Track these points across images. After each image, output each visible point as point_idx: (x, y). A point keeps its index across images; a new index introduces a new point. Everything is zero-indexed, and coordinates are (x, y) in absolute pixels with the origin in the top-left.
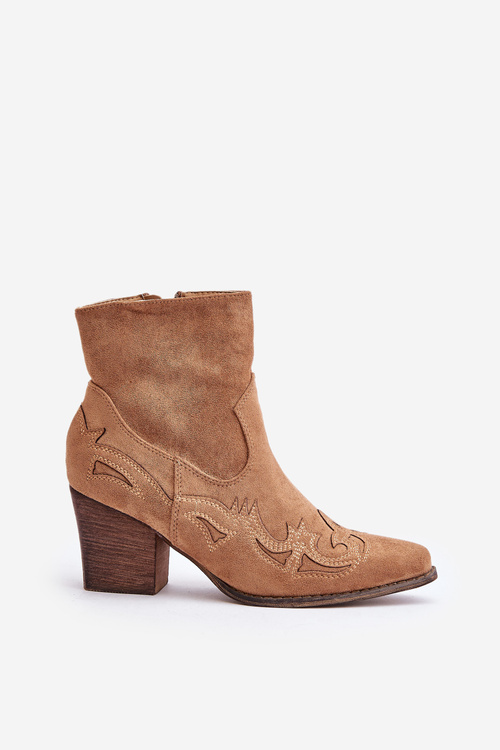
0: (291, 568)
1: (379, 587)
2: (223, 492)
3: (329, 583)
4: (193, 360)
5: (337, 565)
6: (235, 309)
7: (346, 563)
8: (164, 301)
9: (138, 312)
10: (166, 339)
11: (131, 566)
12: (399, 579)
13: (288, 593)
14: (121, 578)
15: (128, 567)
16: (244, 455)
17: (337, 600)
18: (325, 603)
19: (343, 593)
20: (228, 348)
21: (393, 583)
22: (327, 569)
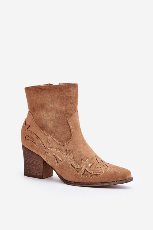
0: (80, 173)
1: (110, 182)
2: (62, 147)
3: (92, 179)
4: (57, 105)
5: (96, 174)
6: (71, 89)
7: (99, 173)
8: (54, 86)
9: (42, 89)
10: (50, 98)
11: (36, 169)
12: (117, 180)
13: (79, 181)
14: (33, 173)
15: (35, 169)
16: (70, 136)
17: (95, 185)
18: (91, 186)
19: (97, 183)
20: (68, 102)
21: (115, 181)
22: (92, 175)
